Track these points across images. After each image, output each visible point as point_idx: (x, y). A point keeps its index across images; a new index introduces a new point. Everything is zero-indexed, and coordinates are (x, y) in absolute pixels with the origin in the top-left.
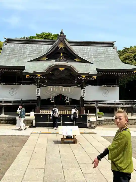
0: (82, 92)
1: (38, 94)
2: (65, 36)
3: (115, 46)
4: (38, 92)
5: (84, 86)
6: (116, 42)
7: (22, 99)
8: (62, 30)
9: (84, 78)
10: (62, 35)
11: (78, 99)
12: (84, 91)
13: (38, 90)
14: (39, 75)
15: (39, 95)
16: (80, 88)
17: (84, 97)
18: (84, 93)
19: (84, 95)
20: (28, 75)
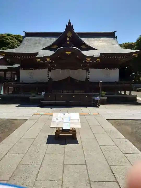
0: (87, 74)
1: (48, 76)
2: (73, 25)
3: (115, 35)
4: (49, 75)
5: (89, 69)
6: (116, 32)
8: (70, 20)
9: (89, 61)
10: (70, 25)
11: (84, 80)
12: (89, 73)
13: (48, 73)
14: (48, 59)
15: (50, 77)
16: (86, 71)
17: (89, 79)
18: (89, 75)
19: (89, 76)
20: (39, 60)
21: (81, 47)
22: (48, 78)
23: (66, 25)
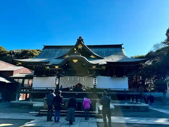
1: (56, 83)
2: (83, 39)
3: (122, 47)
4: (56, 81)
6: (123, 44)
7: (47, 88)
8: (80, 35)
9: (95, 68)
10: (80, 39)
11: (93, 87)
12: (95, 80)
13: (56, 79)
14: (57, 67)
16: (93, 78)
19: (96, 83)
20: (48, 67)
21: (91, 56)
22: (56, 84)
23: (78, 39)
